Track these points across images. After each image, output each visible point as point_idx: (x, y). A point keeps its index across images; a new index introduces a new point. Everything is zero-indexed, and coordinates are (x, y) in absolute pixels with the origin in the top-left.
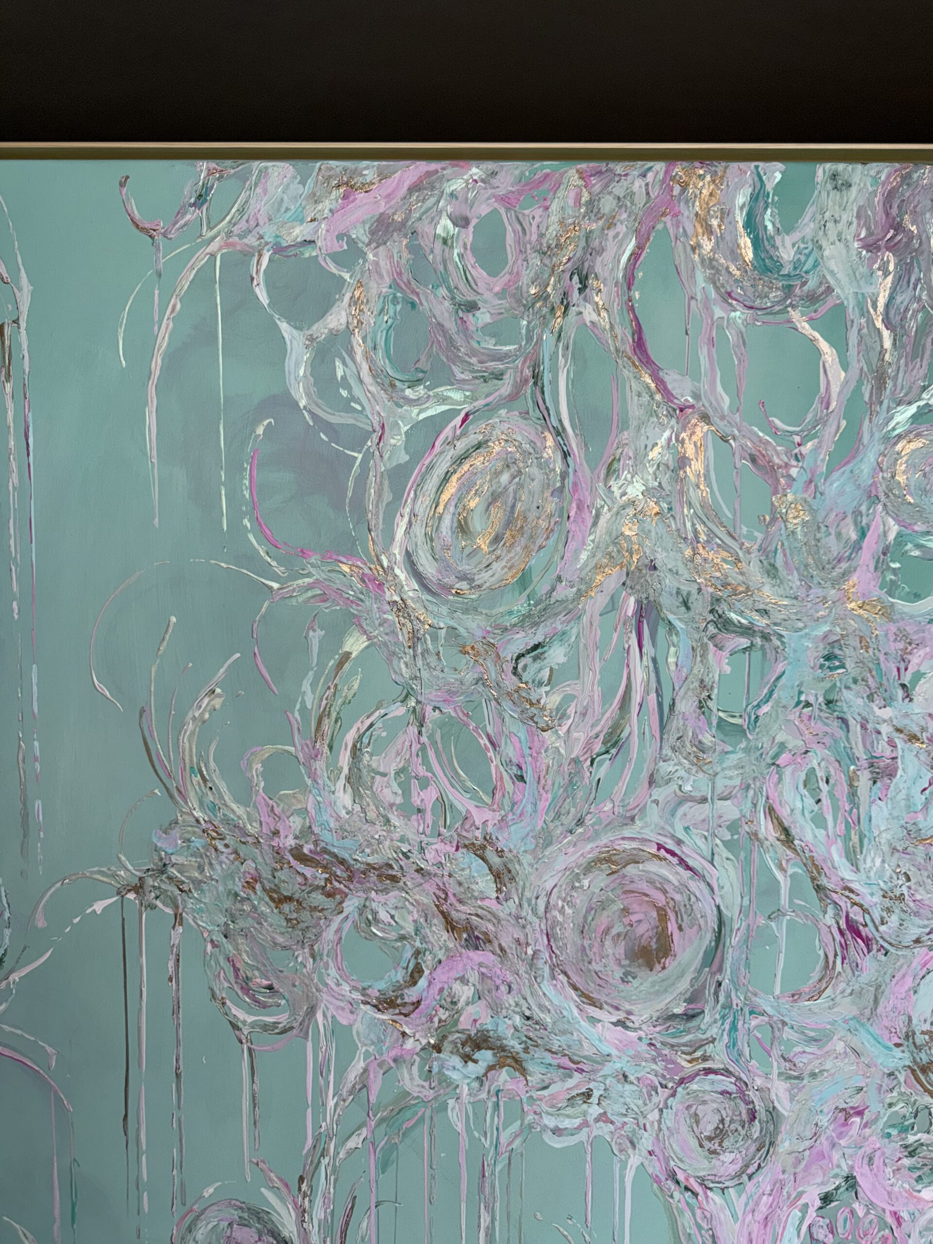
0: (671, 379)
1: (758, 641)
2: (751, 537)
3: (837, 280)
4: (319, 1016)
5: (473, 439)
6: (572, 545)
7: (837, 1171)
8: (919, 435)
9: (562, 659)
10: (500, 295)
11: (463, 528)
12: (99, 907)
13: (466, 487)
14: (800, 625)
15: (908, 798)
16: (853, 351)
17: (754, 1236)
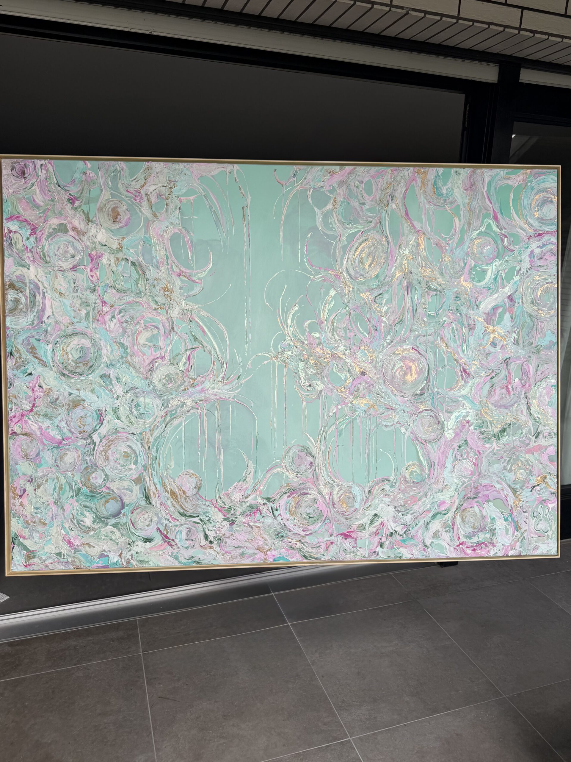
0: (415, 223)
1: (438, 293)
2: (436, 265)
3: (458, 198)
4: (323, 393)
5: (364, 238)
6: (390, 267)
7: (462, 439)
8: (479, 239)
9: (387, 298)
10: (372, 201)
11: (361, 262)
12: (265, 362)
13: (362, 251)
14: (449, 288)
15: (479, 335)
16: (462, 217)
17: (440, 457)
